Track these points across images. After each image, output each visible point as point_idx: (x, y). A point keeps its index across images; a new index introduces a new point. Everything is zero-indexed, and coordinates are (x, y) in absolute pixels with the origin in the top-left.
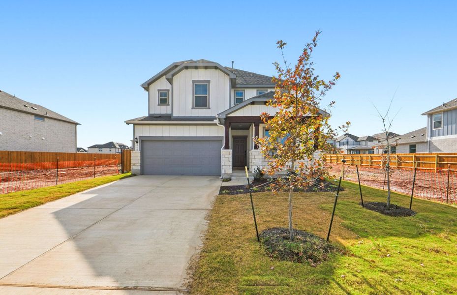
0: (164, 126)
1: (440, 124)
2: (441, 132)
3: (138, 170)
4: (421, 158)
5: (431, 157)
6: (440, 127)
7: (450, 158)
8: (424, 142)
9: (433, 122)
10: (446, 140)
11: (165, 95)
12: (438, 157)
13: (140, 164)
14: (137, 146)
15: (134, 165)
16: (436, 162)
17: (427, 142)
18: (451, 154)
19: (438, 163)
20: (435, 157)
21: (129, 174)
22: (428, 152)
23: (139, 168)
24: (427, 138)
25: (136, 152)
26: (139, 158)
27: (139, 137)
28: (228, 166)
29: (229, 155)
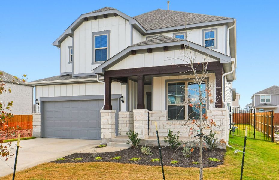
0: (61, 85)
3: (39, 132)
13: (40, 127)
14: (38, 108)
15: (35, 127)
21: (30, 137)
25: (37, 113)
26: (40, 120)
27: (40, 98)
28: (107, 130)
29: (109, 116)
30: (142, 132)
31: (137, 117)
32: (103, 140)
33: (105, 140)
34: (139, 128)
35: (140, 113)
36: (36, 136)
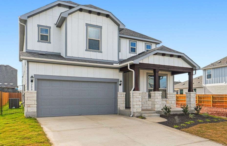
1: (210, 76)
2: (211, 81)
3: (34, 112)
4: (202, 98)
5: (208, 97)
6: (211, 78)
7: (219, 98)
8: (201, 87)
9: (206, 74)
10: (214, 86)
11: (46, 31)
12: (212, 97)
13: (36, 106)
14: (32, 86)
16: (211, 100)
17: (203, 87)
18: (220, 95)
19: (212, 101)
20: (211, 97)
22: (204, 94)
23: (35, 110)
24: (203, 85)
25: (32, 91)
27: (34, 75)
28: (139, 105)
29: (140, 96)
30: (160, 107)
31: (158, 97)
32: (136, 113)
33: (137, 113)
34: (158, 104)
35: (159, 94)
36: (31, 116)
